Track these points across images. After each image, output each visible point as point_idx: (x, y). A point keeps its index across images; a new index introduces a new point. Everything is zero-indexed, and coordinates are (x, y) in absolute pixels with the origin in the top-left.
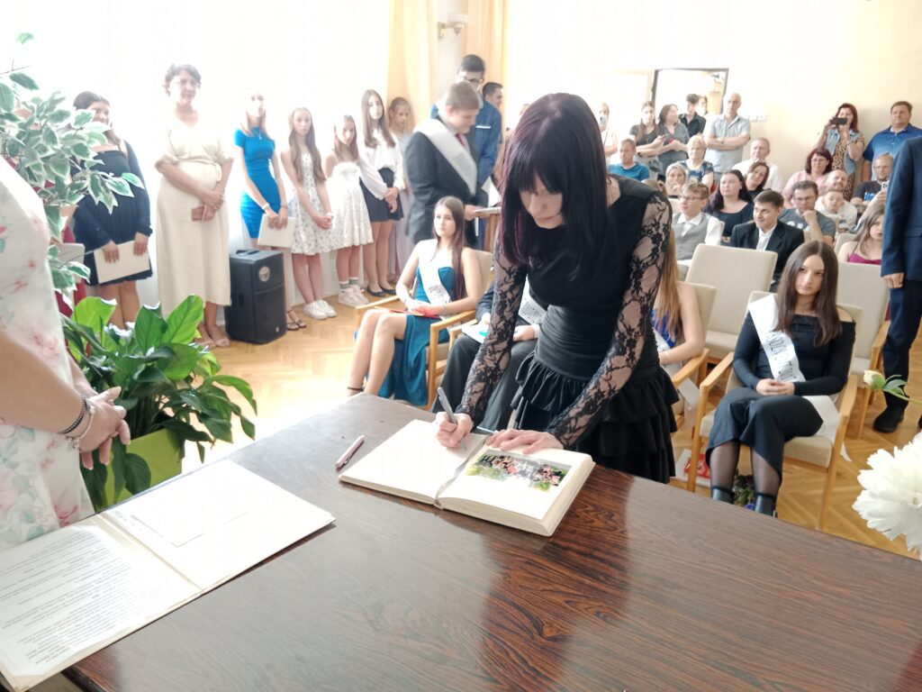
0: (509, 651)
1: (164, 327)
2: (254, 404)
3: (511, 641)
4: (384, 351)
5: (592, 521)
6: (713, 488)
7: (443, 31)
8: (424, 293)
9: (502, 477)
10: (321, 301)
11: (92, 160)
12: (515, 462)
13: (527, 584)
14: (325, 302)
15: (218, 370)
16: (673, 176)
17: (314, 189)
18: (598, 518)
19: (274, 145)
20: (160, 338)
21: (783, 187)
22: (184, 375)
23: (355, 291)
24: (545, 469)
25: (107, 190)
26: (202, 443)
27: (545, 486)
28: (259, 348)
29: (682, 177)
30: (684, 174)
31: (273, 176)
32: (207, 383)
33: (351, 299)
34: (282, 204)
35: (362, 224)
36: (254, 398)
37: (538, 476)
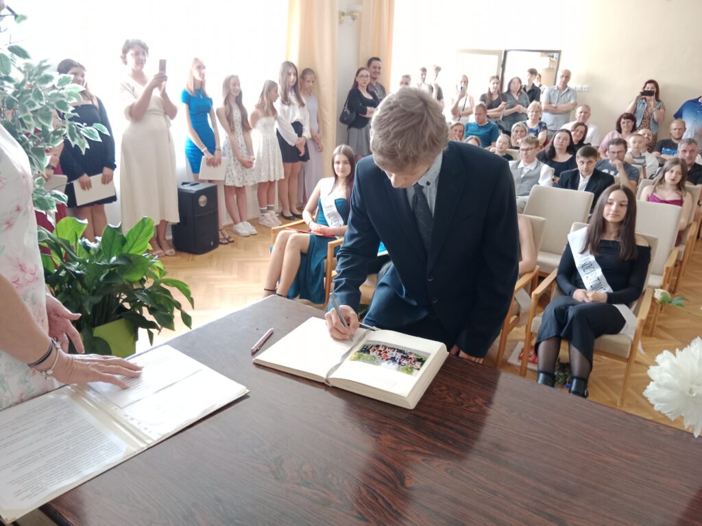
0: (378, 497)
1: (124, 241)
2: (191, 301)
3: (380, 490)
4: (292, 262)
5: (445, 398)
6: (539, 372)
7: (343, 18)
8: (324, 218)
9: (377, 362)
10: (246, 223)
11: (70, 113)
12: (387, 350)
13: (394, 446)
14: (248, 223)
15: (164, 275)
16: (517, 131)
17: (242, 137)
18: (449, 396)
19: (212, 103)
20: (120, 250)
21: (600, 142)
22: (138, 278)
23: (272, 215)
24: (410, 356)
25: (81, 136)
26: (151, 330)
27: (410, 370)
28: (198, 257)
29: (524, 133)
30: (525, 130)
31: (211, 126)
32: (156, 285)
33: (269, 221)
34: (217, 147)
35: (276, 165)
36: (192, 296)
37: (405, 362)
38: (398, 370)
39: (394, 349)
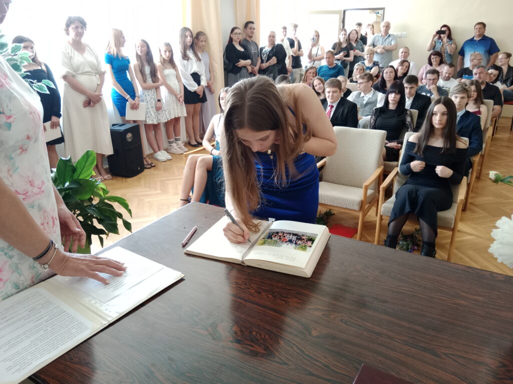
0: (293, 346)
1: (74, 170)
2: (130, 211)
3: (294, 340)
4: (201, 178)
5: (333, 267)
9: (279, 244)
10: (163, 151)
12: (285, 234)
13: (299, 306)
15: (107, 194)
16: (357, 69)
20: (72, 176)
22: (87, 197)
23: (178, 145)
24: (303, 238)
26: (101, 236)
27: (304, 248)
28: (129, 180)
29: (363, 70)
30: (363, 68)
31: (130, 80)
32: (102, 201)
34: (136, 95)
36: (129, 208)
37: (299, 242)
38: (295, 249)
39: (290, 234)
